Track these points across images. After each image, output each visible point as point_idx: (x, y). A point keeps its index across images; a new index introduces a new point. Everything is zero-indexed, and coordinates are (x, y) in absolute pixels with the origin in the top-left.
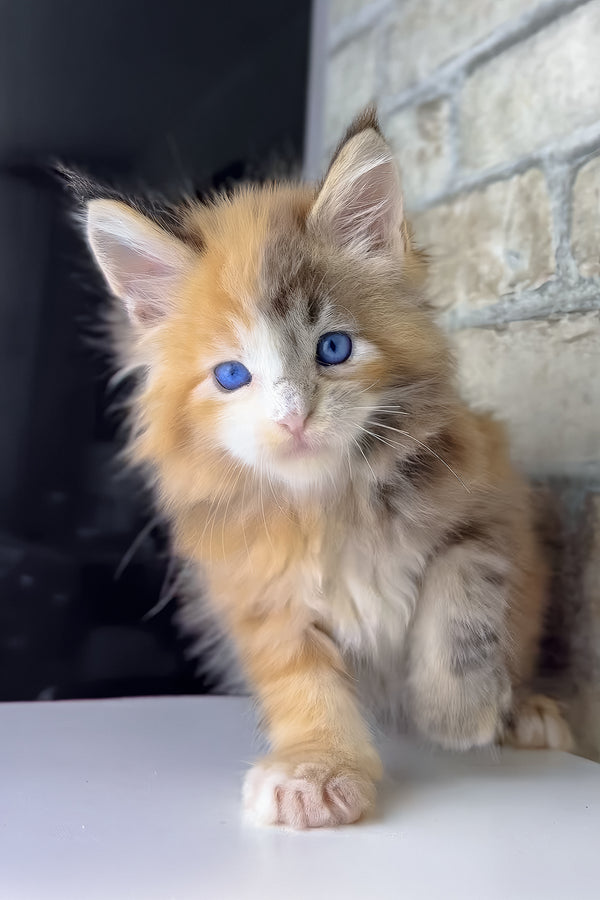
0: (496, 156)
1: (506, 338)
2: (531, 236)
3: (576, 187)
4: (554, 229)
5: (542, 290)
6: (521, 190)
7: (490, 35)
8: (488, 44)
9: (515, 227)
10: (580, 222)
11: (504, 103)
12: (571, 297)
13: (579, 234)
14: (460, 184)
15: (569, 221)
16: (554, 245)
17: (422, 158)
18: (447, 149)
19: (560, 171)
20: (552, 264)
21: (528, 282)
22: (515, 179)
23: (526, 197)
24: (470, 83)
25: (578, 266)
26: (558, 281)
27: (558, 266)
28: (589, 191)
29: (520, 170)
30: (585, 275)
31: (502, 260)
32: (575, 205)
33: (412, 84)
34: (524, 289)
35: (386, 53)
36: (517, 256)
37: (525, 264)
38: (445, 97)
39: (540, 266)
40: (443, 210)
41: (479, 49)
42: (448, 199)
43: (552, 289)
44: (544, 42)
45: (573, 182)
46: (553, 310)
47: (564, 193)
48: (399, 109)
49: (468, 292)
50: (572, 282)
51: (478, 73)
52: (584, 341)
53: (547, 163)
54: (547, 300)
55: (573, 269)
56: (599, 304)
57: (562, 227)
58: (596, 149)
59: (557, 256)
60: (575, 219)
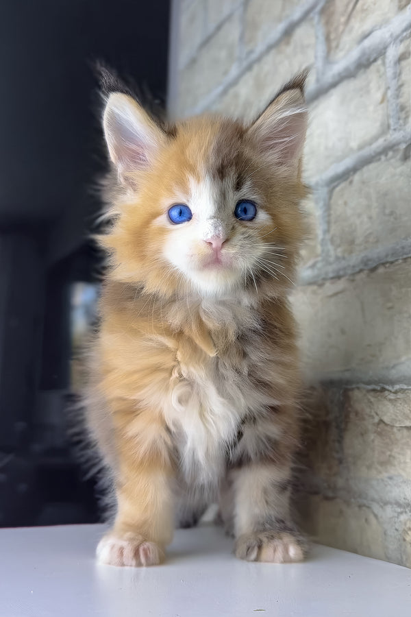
3: (332, 201)
4: (320, 229)
5: (313, 266)
10: (335, 222)
12: (331, 269)
13: (335, 229)
15: (329, 223)
16: (320, 237)
19: (323, 191)
20: (319, 250)
25: (335, 250)
26: (323, 259)
27: (323, 251)
28: (341, 202)
30: (340, 254)
32: (332, 212)
39: (311, 251)
43: (319, 265)
45: (330, 198)
46: (320, 279)
47: (325, 205)
50: (332, 259)
52: (340, 296)
54: (316, 272)
55: (332, 253)
56: (349, 272)
57: (325, 226)
58: (345, 176)
59: (322, 245)
60: (333, 220)
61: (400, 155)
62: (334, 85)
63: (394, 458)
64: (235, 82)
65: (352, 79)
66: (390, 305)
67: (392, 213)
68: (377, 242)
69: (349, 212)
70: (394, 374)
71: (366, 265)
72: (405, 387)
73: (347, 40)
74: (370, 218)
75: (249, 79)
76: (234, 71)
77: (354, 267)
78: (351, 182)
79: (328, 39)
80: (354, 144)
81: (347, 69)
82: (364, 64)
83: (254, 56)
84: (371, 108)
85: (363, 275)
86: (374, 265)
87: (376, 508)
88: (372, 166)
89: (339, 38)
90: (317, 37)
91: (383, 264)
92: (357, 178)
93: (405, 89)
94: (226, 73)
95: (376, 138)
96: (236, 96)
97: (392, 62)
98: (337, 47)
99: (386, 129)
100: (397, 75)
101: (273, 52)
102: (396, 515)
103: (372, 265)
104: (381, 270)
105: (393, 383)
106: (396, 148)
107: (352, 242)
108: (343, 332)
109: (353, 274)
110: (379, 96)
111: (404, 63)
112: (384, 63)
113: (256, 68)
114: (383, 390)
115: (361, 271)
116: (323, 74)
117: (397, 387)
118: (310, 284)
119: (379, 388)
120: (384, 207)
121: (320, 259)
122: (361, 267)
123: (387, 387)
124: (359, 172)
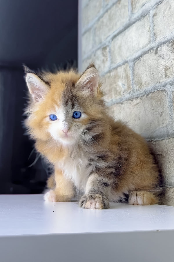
0: (119, 61)
1: (123, 106)
2: (127, 80)
3: (135, 68)
4: (131, 78)
5: (129, 93)
6: (124, 69)
7: (116, 30)
8: (116, 33)
9: (123, 78)
11: (120, 47)
12: (135, 94)
13: (136, 79)
14: (112, 68)
15: (134, 76)
16: (131, 82)
17: (103, 62)
18: (109, 59)
19: (131, 64)
20: (131, 86)
21: (127, 91)
22: (123, 66)
23: (125, 71)
24: (113, 42)
26: (133, 90)
28: (137, 68)
29: (124, 64)
30: (138, 89)
31: (121, 86)
32: (135, 72)
33: (101, 43)
34: (126, 93)
35: (95, 35)
36: (124, 85)
37: (126, 87)
38: (108, 46)
39: (129, 87)
40: (109, 74)
41: (114, 34)
42: (110, 72)
43: (131, 93)
44: (127, 32)
45: (134, 67)
46: (132, 98)
47: (133, 69)
48: (98, 49)
49: (115, 95)
50: (135, 90)
51: (114, 40)
52: (138, 105)
53: (129, 62)
54: (131, 95)
55: (135, 88)
57: (133, 77)
58: (138, 58)
59: (132, 84)
60: (135, 75)
61: (154, 51)
62: (134, 23)
64: (102, 16)
65: (140, 21)
66: (153, 108)
67: (153, 74)
68: (149, 84)
69: (140, 72)
70: (155, 135)
71: (145, 93)
72: (158, 139)
73: (138, 5)
74: (146, 75)
75: (107, 16)
76: (102, 12)
77: (142, 94)
78: (140, 61)
79: (132, 4)
80: (141, 46)
81: (138, 17)
82: (143, 16)
83: (109, 6)
84: (145, 33)
85: (145, 97)
88: (147, 55)
89: (135, 4)
90: (129, 3)
91: (151, 93)
92: (142, 59)
93: (155, 27)
94: (99, 12)
95: (147, 45)
96: (103, 22)
97: (152, 16)
98: (135, 8)
99: (150, 42)
100: (153, 22)
101: (115, 6)
103: (147, 93)
104: (150, 95)
105: (154, 138)
106: (153, 49)
107: (141, 84)
108: (139, 119)
109: (142, 97)
110: (148, 29)
111: (155, 17)
112: (149, 17)
113: (109, 12)
114: (152, 141)
115: (144, 95)
116: (131, 17)
117: (156, 139)
118: (129, 100)
119: (150, 140)
120: (150, 71)
121: (131, 90)
123: (153, 139)
124: (142, 57)
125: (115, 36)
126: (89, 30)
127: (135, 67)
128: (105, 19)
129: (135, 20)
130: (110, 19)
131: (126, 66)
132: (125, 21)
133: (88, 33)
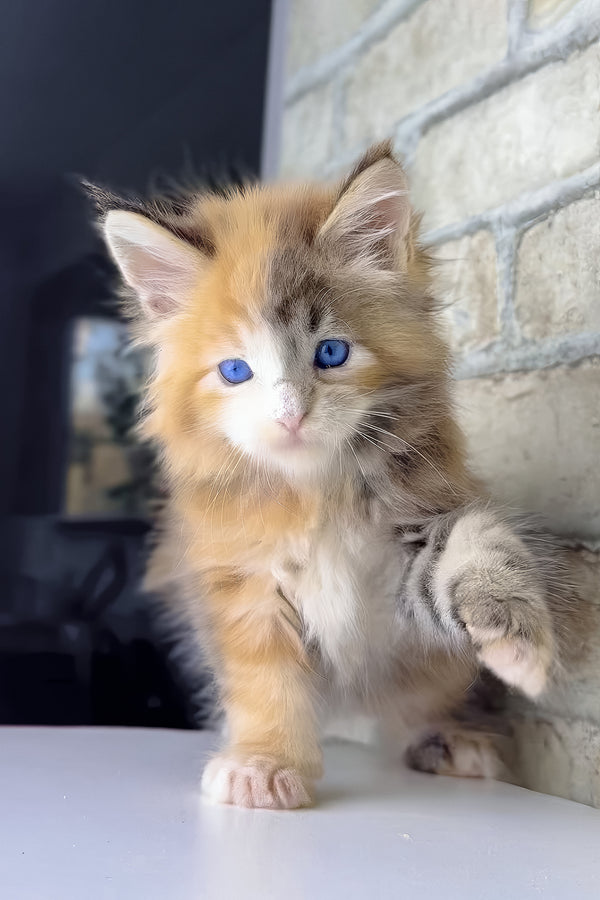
2: (479, 297)
4: (501, 291)
5: (488, 349)
6: (471, 251)
7: (445, 96)
8: (442, 105)
9: (464, 287)
10: (524, 285)
11: (457, 165)
12: (514, 357)
13: (523, 296)
15: (515, 283)
16: (500, 306)
19: (508, 233)
20: (498, 325)
21: (475, 341)
22: (466, 240)
23: (474, 258)
24: (424, 142)
25: (522, 327)
26: (504, 341)
27: (504, 327)
28: (533, 254)
29: (470, 232)
30: (528, 336)
31: (452, 321)
32: (520, 268)
34: (471, 348)
35: (342, 107)
36: (466, 316)
37: (473, 325)
39: (486, 327)
41: (434, 110)
43: (498, 349)
45: (519, 246)
46: (497, 370)
47: (510, 256)
50: (516, 342)
51: (432, 133)
52: (526, 399)
53: (495, 227)
54: (492, 359)
55: (517, 330)
56: (541, 364)
57: (508, 289)
58: (541, 214)
59: (503, 317)
60: (520, 281)
62: (533, 68)
63: (589, 650)
64: (381, 36)
65: (560, 63)
66: (595, 420)
68: (583, 322)
69: (546, 272)
70: (595, 524)
71: (565, 355)
74: (575, 284)
75: (403, 32)
77: (548, 357)
78: (550, 225)
80: (558, 167)
81: (553, 46)
82: (579, 42)
84: (586, 114)
85: (560, 371)
86: (578, 357)
87: (560, 725)
88: (582, 204)
91: (591, 358)
92: (558, 219)
95: (589, 162)
96: (382, 58)
102: (587, 735)
103: (574, 356)
104: (586, 366)
105: (594, 538)
107: (548, 319)
108: (527, 456)
109: (546, 369)
113: (415, 20)
114: (580, 548)
115: (558, 364)
116: (519, 47)
117: (599, 545)
118: (483, 376)
119: (574, 545)
120: (595, 272)
121: (498, 338)
122: (559, 358)
123: (585, 544)
124: (562, 211)
125: (437, 119)
126: (317, 87)
127: (523, 248)
128: (396, 47)
129: (539, 59)
130: (420, 48)
131: (482, 243)
132: (493, 60)
133: (310, 98)
